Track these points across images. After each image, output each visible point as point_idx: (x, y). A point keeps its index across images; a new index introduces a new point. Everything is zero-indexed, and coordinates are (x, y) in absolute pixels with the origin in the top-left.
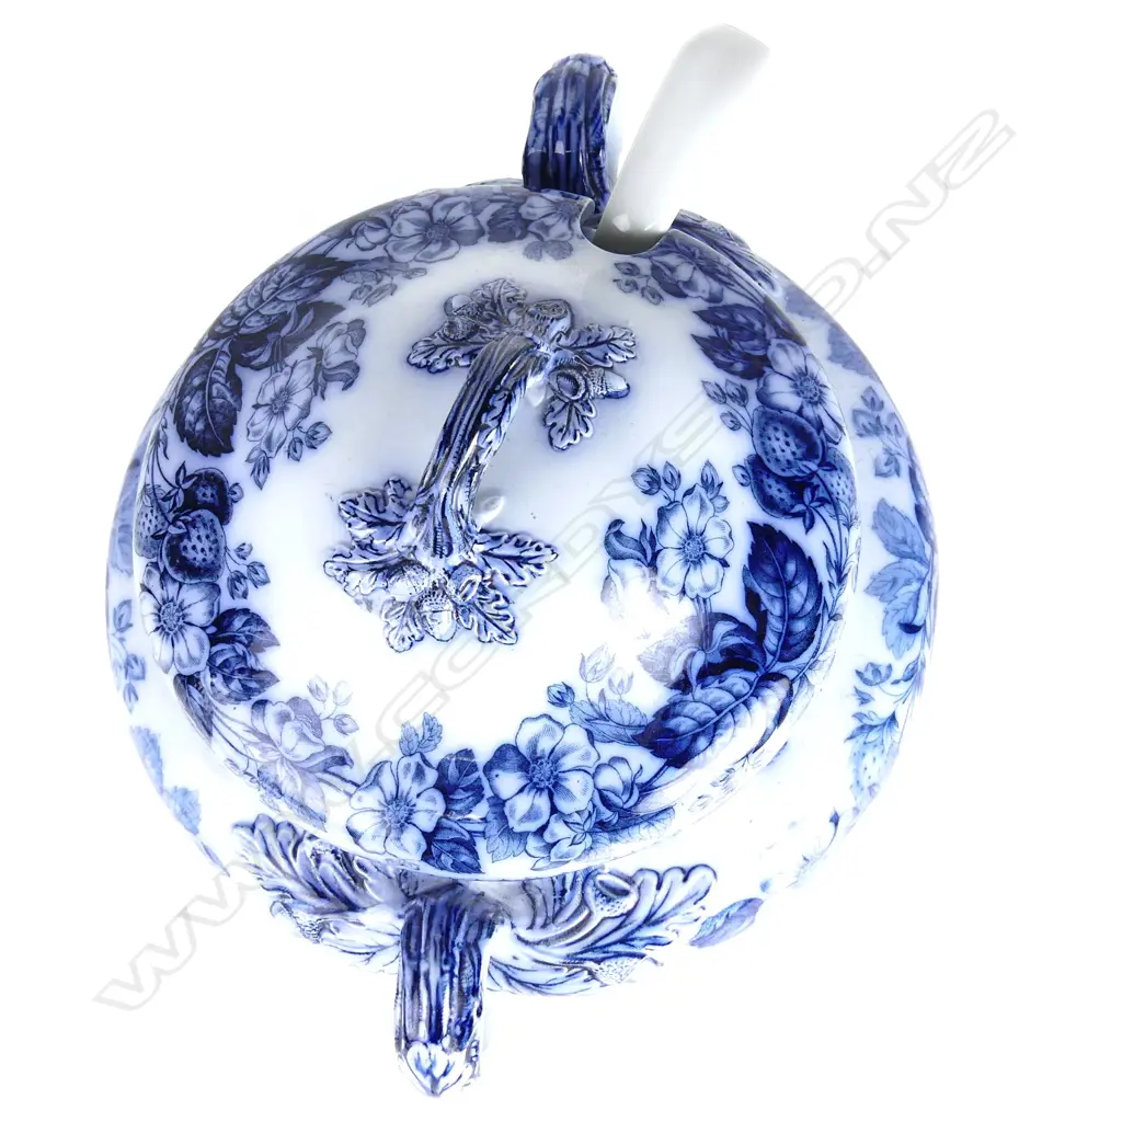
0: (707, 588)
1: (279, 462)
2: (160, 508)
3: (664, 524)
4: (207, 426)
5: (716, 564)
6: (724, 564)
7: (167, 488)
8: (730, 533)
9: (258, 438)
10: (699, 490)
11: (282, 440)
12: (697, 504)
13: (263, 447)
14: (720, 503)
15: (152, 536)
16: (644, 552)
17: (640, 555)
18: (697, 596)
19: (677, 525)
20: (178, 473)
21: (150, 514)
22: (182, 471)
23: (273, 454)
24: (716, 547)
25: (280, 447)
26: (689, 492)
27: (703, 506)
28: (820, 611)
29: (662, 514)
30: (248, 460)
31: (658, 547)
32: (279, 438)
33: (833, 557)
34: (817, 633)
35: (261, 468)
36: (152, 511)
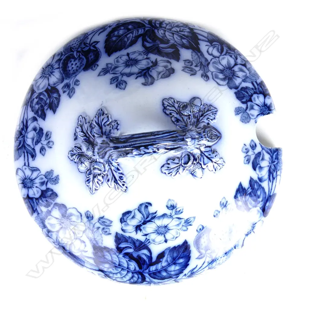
0: (154, 241)
1: (109, 76)
2: (81, 44)
3: (162, 218)
4: (115, 41)
5: (164, 239)
6: (166, 241)
7: (88, 42)
8: (177, 237)
9: (116, 63)
10: (183, 221)
11: (116, 73)
12: (178, 223)
13: (113, 67)
14: (185, 228)
15: (71, 47)
16: (147, 217)
17: (146, 217)
18: (149, 240)
19: (165, 221)
20: (95, 42)
21: (78, 41)
22: (96, 43)
23: (111, 72)
24: (168, 236)
25: (113, 74)
26: (179, 218)
27: (178, 225)
28: (174, 277)
29: (164, 215)
30: (107, 64)
31: (153, 220)
32: (117, 71)
33: (195, 271)
34: (166, 280)
35: (105, 71)
36: (79, 42)
